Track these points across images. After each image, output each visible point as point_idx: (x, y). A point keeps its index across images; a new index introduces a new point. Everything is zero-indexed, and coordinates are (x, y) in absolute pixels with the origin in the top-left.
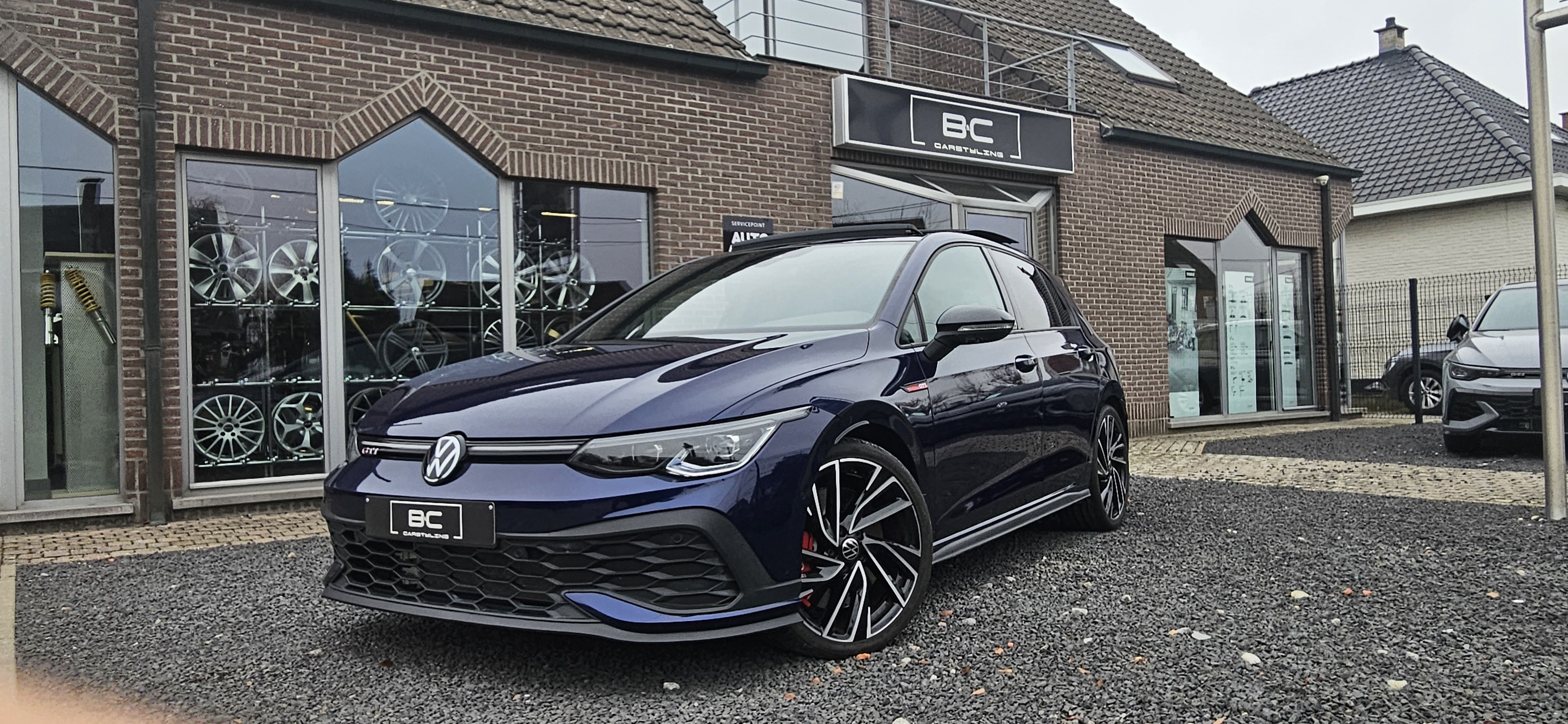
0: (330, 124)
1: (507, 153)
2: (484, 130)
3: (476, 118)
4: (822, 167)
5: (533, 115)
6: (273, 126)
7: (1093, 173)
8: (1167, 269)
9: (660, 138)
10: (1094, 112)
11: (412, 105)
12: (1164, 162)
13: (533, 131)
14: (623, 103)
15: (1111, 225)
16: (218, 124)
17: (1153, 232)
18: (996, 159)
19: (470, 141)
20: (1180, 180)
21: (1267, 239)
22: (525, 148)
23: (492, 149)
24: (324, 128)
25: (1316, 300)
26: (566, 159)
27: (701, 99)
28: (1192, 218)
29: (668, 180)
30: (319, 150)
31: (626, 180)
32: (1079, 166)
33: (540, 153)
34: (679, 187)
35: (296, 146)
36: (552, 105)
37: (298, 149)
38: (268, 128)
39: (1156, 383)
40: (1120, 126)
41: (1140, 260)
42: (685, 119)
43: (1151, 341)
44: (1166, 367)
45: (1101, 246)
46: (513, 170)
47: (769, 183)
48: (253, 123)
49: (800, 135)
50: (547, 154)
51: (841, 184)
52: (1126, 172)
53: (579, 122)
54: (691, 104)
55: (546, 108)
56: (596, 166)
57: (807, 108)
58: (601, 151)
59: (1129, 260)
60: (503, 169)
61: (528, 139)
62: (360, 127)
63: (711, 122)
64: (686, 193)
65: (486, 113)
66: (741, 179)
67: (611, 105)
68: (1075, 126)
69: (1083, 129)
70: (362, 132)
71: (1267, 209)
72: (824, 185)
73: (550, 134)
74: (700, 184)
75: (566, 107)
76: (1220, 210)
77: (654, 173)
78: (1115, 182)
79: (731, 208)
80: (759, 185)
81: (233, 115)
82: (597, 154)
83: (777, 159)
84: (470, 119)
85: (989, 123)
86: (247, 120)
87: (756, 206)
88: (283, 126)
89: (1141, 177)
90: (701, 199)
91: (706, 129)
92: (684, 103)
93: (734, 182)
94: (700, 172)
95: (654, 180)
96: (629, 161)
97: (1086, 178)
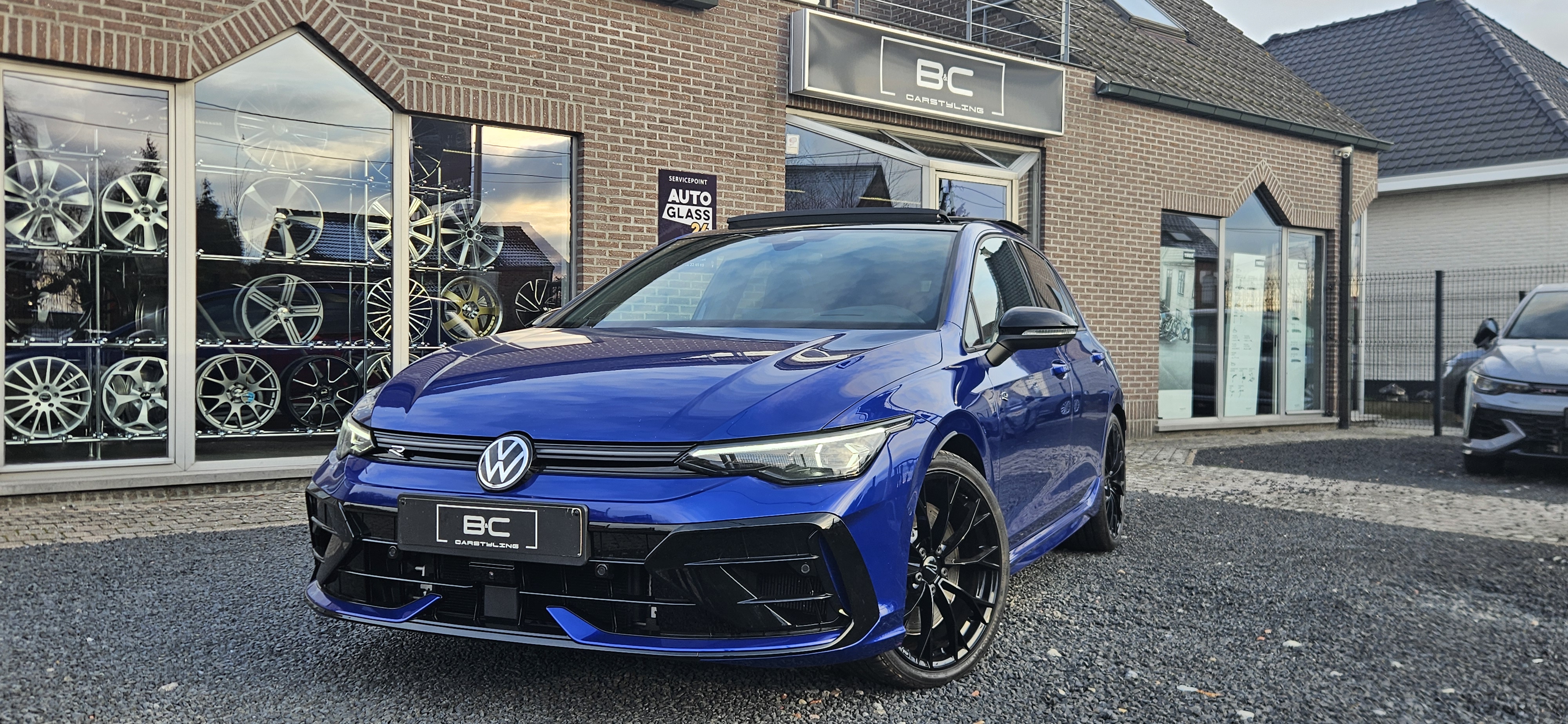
0: (187, 36)
1: (404, 82)
2: (377, 53)
3: (367, 38)
4: (776, 116)
5: (436, 38)
6: (115, 34)
7: (1084, 135)
8: (1163, 249)
9: (588, 73)
10: (1090, 64)
11: (290, 18)
12: (1166, 125)
13: (436, 58)
14: (545, 29)
15: (1102, 196)
16: (45, 29)
17: (1150, 206)
18: (976, 116)
19: (358, 66)
20: (1183, 147)
21: (1279, 218)
22: (426, 77)
23: (386, 77)
24: (179, 40)
25: (1329, 289)
26: (476, 93)
27: (638, 29)
28: (1194, 190)
29: (596, 124)
30: (171, 67)
31: (546, 121)
32: (1069, 126)
33: (444, 85)
34: (609, 133)
35: (144, 61)
36: (460, 27)
37: (146, 65)
38: (108, 36)
39: (1144, 379)
40: (1118, 81)
41: (1134, 237)
42: (618, 52)
43: (1140, 330)
44: (1157, 361)
45: (1089, 220)
46: (411, 103)
47: (714, 132)
48: (90, 30)
49: (752, 77)
50: (453, 86)
51: (797, 137)
52: (1122, 136)
53: (493, 49)
54: (626, 36)
55: (452, 31)
56: (511, 103)
57: (760, 46)
58: (517, 85)
59: (1122, 236)
60: (399, 102)
61: (429, 66)
62: (225, 42)
63: (649, 57)
64: (617, 140)
65: (379, 33)
66: (681, 127)
67: (531, 31)
68: (1067, 80)
69: (1075, 83)
70: (226, 47)
71: (1280, 183)
72: (778, 137)
73: (457, 62)
74: (634, 130)
75: (477, 31)
76: (1225, 183)
77: (579, 115)
78: (1110, 146)
79: (668, 160)
80: (702, 135)
81: (63, 18)
82: (512, 89)
83: (724, 105)
84: (359, 39)
85: (970, 73)
86: (82, 26)
87: (698, 158)
88: (128, 35)
89: (1139, 142)
90: (634, 147)
91: (643, 66)
92: (617, 33)
93: (673, 130)
94: (634, 116)
95: (579, 123)
96: (550, 100)
97: (1077, 141)
